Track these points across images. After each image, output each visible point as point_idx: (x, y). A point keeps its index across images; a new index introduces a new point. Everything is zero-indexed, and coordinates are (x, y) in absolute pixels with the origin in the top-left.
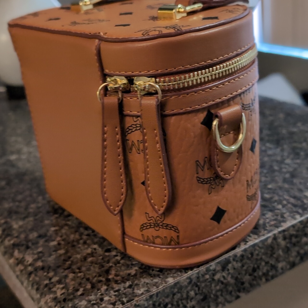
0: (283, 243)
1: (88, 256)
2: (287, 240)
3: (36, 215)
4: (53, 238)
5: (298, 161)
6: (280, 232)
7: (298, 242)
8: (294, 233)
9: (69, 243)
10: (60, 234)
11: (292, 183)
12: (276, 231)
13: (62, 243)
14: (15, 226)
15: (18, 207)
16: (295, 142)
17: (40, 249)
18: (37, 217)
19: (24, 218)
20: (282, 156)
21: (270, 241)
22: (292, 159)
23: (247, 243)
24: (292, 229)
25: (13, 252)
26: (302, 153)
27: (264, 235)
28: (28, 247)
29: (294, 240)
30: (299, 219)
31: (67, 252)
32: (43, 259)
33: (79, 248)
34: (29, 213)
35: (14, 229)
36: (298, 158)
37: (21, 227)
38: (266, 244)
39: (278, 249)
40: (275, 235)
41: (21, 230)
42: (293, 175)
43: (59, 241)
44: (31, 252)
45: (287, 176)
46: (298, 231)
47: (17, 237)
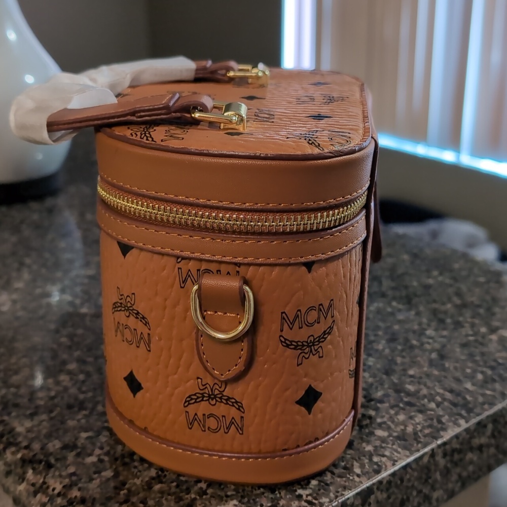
0: (441, 461)
1: (153, 481)
2: (448, 458)
3: (51, 411)
4: (89, 451)
5: (445, 333)
6: (439, 446)
7: (461, 460)
8: (458, 446)
9: (116, 459)
10: (98, 444)
11: (444, 369)
12: (433, 446)
13: (106, 458)
14: (20, 429)
15: (16, 395)
16: (435, 301)
17: (72, 469)
18: (53, 415)
19: (32, 416)
20: (420, 324)
21: (426, 459)
22: (436, 330)
23: (396, 463)
24: (455, 440)
25: (25, 473)
26: (449, 321)
27: (418, 451)
28: (49, 466)
29: (456, 457)
30: (464, 425)
31: (117, 474)
32: (80, 485)
33: (135, 467)
34: (37, 407)
35: (19, 434)
36: (444, 329)
37: (29, 430)
38: (420, 463)
39: (436, 471)
40: (433, 450)
41: (31, 435)
42: (442, 357)
43: (99, 455)
44: (57, 473)
45: (434, 355)
46: (462, 444)
47: (26, 447)
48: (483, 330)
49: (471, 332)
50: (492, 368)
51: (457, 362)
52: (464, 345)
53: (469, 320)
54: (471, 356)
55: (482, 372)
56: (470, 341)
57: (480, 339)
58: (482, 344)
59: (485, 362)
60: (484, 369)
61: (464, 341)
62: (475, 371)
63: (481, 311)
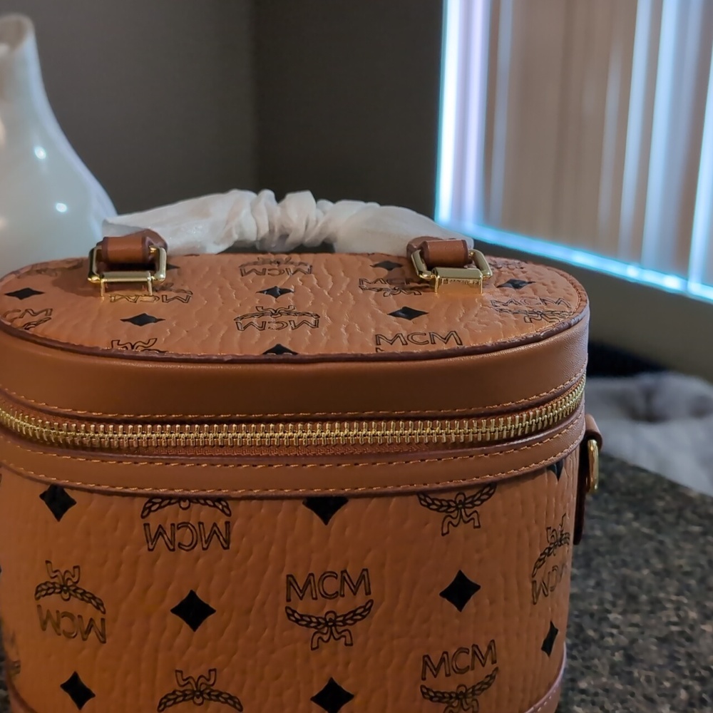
5: (637, 618)
11: (632, 681)
16: (625, 564)
20: (601, 602)
22: (623, 613)
26: (644, 598)
36: (637, 612)
42: (630, 659)
45: (618, 657)
48: (693, 615)
49: (675, 619)
50: (702, 680)
51: (651, 669)
52: (663, 641)
53: (674, 598)
54: (672, 658)
55: (687, 688)
56: (672, 633)
57: (688, 631)
58: (689, 639)
59: (693, 671)
60: (690, 683)
61: (664, 633)
62: (676, 685)
63: (693, 582)
